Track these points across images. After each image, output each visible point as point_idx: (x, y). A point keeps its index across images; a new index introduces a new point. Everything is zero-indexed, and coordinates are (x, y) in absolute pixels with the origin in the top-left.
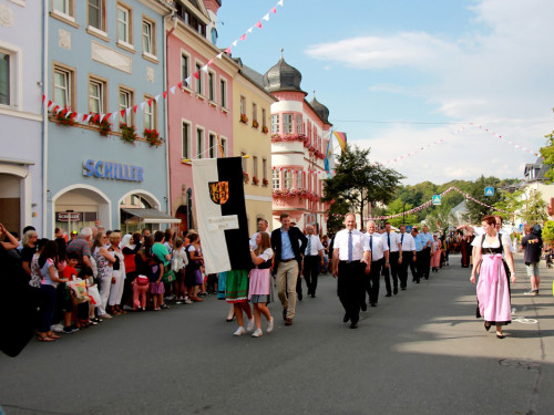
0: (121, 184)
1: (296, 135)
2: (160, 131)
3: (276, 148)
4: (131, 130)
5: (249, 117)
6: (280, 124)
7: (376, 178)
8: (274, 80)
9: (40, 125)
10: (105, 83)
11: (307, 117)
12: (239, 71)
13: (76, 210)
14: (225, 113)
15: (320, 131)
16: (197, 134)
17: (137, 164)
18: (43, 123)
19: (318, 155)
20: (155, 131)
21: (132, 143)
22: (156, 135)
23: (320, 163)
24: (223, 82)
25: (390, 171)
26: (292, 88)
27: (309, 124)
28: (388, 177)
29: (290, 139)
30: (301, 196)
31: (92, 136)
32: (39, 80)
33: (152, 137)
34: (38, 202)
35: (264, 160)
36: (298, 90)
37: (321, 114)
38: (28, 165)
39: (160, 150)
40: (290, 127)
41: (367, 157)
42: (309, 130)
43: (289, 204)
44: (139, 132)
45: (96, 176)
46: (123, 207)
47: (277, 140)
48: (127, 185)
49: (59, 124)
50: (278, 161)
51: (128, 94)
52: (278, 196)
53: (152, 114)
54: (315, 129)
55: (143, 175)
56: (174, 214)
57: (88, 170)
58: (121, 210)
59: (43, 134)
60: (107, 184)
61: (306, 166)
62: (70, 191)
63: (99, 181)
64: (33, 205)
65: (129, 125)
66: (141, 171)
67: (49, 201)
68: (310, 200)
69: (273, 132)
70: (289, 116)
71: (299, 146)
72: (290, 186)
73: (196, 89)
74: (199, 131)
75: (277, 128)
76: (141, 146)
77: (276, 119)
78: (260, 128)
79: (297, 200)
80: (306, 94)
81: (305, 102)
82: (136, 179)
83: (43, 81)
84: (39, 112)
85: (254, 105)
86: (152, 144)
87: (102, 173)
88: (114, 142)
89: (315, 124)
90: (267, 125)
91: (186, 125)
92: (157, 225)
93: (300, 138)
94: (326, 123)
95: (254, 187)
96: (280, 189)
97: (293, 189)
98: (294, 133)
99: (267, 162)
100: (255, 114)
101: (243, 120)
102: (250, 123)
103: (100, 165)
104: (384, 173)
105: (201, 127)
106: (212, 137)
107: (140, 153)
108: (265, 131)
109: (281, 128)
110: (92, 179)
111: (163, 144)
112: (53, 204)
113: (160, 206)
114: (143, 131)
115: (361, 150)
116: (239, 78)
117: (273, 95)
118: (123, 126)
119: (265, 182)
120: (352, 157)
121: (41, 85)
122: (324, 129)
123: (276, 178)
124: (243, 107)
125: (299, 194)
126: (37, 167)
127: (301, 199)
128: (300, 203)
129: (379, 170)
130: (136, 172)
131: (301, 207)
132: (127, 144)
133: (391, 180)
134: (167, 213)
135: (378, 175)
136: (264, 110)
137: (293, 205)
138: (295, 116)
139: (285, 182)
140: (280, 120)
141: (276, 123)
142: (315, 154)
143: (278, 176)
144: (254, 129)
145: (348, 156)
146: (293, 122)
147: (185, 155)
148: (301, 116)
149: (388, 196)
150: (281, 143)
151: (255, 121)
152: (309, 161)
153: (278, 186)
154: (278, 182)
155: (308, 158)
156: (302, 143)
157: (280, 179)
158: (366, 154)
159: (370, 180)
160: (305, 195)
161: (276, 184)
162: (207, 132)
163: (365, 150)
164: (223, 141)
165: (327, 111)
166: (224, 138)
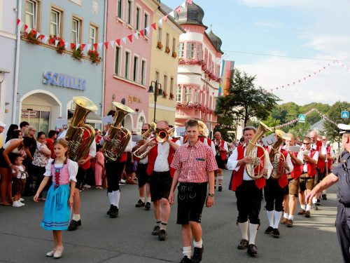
0: (69, 91)
1: (196, 60)
2: (100, 56)
3: (182, 69)
5: (164, 44)
6: (185, 51)
7: (258, 99)
8: (182, 15)
9: (14, 42)
10: (62, 12)
11: (206, 47)
12: (159, 8)
13: (35, 109)
14: (146, 40)
15: (214, 58)
16: (125, 55)
17: (82, 77)
18: (16, 41)
19: (211, 76)
20: (96, 52)
21: (79, 60)
22: (97, 55)
23: (213, 83)
24: (146, 16)
25: (270, 95)
26: (197, 23)
27: (206, 51)
28: (268, 99)
29: (192, 63)
30: (197, 108)
31: (51, 53)
32: (15, 7)
33: (94, 57)
34: (10, 102)
35: (172, 79)
36: (201, 24)
37: (216, 44)
38: (4, 72)
39: (99, 67)
40: (192, 53)
41: (253, 82)
42: (206, 56)
43: (187, 114)
44: (85, 52)
45: (52, 85)
46: (70, 109)
47: (182, 63)
48: (74, 92)
49: (28, 42)
50: (182, 80)
51: (78, 22)
52: (179, 107)
53: (94, 39)
54: (210, 56)
55: (86, 86)
57: (47, 79)
58: (69, 111)
59: (16, 49)
60: (59, 91)
61: (202, 84)
62: (33, 95)
63: (54, 89)
64: (7, 104)
66: (84, 82)
67: (18, 101)
68: (203, 112)
69: (179, 56)
70: (192, 45)
71: (198, 69)
72: (189, 100)
73: (127, 21)
74: (127, 54)
75: (183, 54)
76: (86, 62)
77: (182, 45)
78: (171, 53)
79: (193, 111)
80: (206, 28)
81: (205, 34)
82: (81, 88)
83: (18, 8)
84: (14, 32)
85: (168, 35)
86: (94, 62)
87: (58, 82)
88: (67, 58)
89: (211, 52)
90: (176, 51)
91: (118, 49)
93: (199, 63)
94: (219, 52)
95: (163, 100)
96: (181, 102)
97: (191, 102)
98: (195, 58)
99: (174, 80)
100: (167, 42)
101: (159, 47)
102: (164, 49)
103: (56, 76)
104: (265, 96)
105: (128, 51)
106: (136, 58)
108: (174, 55)
109: (185, 54)
110: (49, 87)
111: (101, 63)
112: (21, 104)
114: (87, 51)
115: (248, 76)
116: (158, 13)
117: (182, 27)
118: (73, 46)
119: (172, 96)
120: (241, 81)
121: (16, 10)
122: (217, 56)
123: (178, 93)
124: (160, 36)
125: (196, 107)
126: (11, 75)
127: (196, 111)
128: (196, 114)
129: (261, 93)
130: (81, 84)
131: (196, 117)
132: (76, 61)
133: (270, 101)
134: (101, 116)
135: (260, 97)
136: (174, 39)
137: (190, 115)
138: (197, 44)
139: (186, 96)
140: (185, 48)
141: (181, 50)
142: (209, 76)
143: (180, 92)
144: (166, 54)
145: (238, 80)
146: (195, 49)
147: (117, 72)
148: (202, 45)
149: (267, 113)
150: (184, 66)
151: (167, 48)
152: (204, 81)
153: (179, 100)
154: (180, 96)
155: (204, 79)
156: (201, 67)
157: (181, 94)
158: (252, 80)
159: (253, 100)
160: (200, 108)
161: (178, 98)
162: (132, 55)
163: (252, 77)
164: (143, 62)
165: (220, 42)
166: (145, 60)
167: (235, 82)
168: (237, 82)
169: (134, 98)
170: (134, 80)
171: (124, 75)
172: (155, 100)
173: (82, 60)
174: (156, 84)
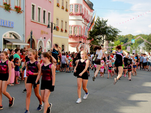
0: (4, 28)
1: (79, 13)
2: (22, 9)
3: (71, 18)
4: (9, 6)
5: (61, 5)
7: (109, 31)
11: (84, 6)
14: (50, 2)
15: (89, 12)
16: (38, 10)
17: (11, 20)
19: (88, 21)
20: (20, 7)
21: (9, 11)
22: (20, 9)
23: (88, 24)
25: (115, 29)
27: (85, 9)
28: (114, 31)
29: (77, 15)
30: (80, 37)
33: (18, 9)
35: (66, 22)
37: (90, 6)
39: (21, 15)
40: (77, 10)
41: (106, 23)
42: (85, 11)
43: (75, 40)
44: (12, 7)
46: (5, 37)
47: (72, 15)
48: (6, 28)
50: (72, 23)
52: (71, 37)
54: (87, 11)
55: (14, 25)
56: (27, 42)
58: (4, 39)
61: (83, 26)
65: (8, 4)
66: (13, 23)
68: (84, 39)
69: (70, 11)
70: (77, 6)
71: (80, 17)
72: (76, 33)
74: (39, 9)
75: (72, 10)
76: (13, 13)
78: (65, 9)
79: (78, 39)
82: (11, 26)
86: (18, 12)
88: (1, 10)
89: (87, 9)
90: (68, 8)
91: (33, 6)
92: (20, 46)
93: (81, 14)
94: (92, 9)
95: (61, 33)
96: (72, 34)
97: (77, 34)
98: (78, 12)
100: (63, 3)
101: (58, 6)
102: (61, 7)
104: (113, 30)
105: (40, 7)
106: (44, 12)
107: (12, 15)
108: (67, 10)
109: (73, 10)
111: (23, 13)
113: (21, 38)
114: (14, 7)
115: (104, 20)
118: (5, 4)
119: (66, 31)
120: (100, 23)
122: (91, 11)
124: (58, 0)
125: (79, 37)
127: (80, 38)
128: (80, 40)
129: (111, 28)
130: (11, 24)
132: (7, 12)
133: (115, 32)
134: (24, 41)
136: (67, 2)
137: (77, 41)
138: (79, 5)
139: (74, 31)
140: (74, 7)
141: (72, 8)
142: (87, 21)
143: (71, 29)
144: (62, 9)
146: (79, 8)
147: (33, 18)
148: (82, 5)
149: (114, 38)
150: (73, 16)
151: (63, 6)
152: (84, 24)
153: (71, 33)
154: (71, 31)
155: (84, 22)
156: (82, 17)
157: (72, 30)
158: (106, 22)
159: (107, 32)
160: (82, 37)
161: (71, 32)
162: (42, 9)
163: (106, 20)
164: (49, 14)
165: (93, 5)
166: (50, 12)
167: (97, 23)
168: (98, 23)
169: (44, 32)
170: (44, 23)
171: (38, 20)
172: (52, 32)
173: (10, 11)
174: (52, 24)
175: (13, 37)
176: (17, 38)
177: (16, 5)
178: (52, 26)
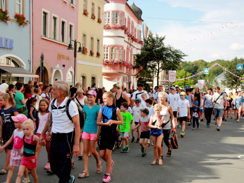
1: (120, 26)
2: (27, 19)
3: (106, 33)
4: (5, 13)
5: (89, 12)
6: (110, 18)
7: (168, 55)
11: (128, 15)
14: (73, 8)
15: (136, 24)
16: (53, 20)
17: (9, 37)
19: (133, 39)
20: (23, 15)
21: (6, 22)
22: (23, 18)
23: (134, 44)
25: (177, 51)
27: (129, 19)
28: (176, 55)
29: (116, 28)
30: (121, 64)
33: (20, 20)
35: (98, 41)
37: (137, 14)
39: (26, 29)
40: (116, 20)
41: (163, 41)
42: (129, 23)
43: (114, 69)
44: (11, 15)
47: (108, 28)
48: (2, 50)
50: (107, 42)
52: (107, 64)
53: (21, 4)
54: (133, 23)
55: (14, 45)
56: (35, 71)
61: (125, 46)
65: (4, 10)
66: (11, 41)
68: (127, 67)
69: (105, 22)
70: (116, 13)
71: (121, 33)
72: (115, 58)
74: (55, 18)
75: (108, 20)
76: (12, 25)
77: (107, 15)
78: (96, 20)
79: (118, 67)
81: (127, 5)
82: (8, 47)
85: (93, 4)
86: (21, 24)
89: (133, 19)
90: (101, 18)
91: (45, 14)
92: (23, 78)
93: (122, 28)
94: (140, 19)
95: (91, 57)
96: (108, 59)
97: (116, 60)
98: (118, 24)
99: (100, 42)
100: (93, 10)
101: (85, 14)
102: (90, 15)
104: (173, 52)
105: (56, 16)
106: (63, 23)
108: (99, 21)
109: (110, 21)
111: (29, 25)
113: (25, 66)
114: (14, 15)
115: (159, 37)
119: (98, 55)
120: (153, 41)
122: (138, 23)
123: (106, 53)
124: (85, 5)
125: (120, 63)
127: (121, 66)
128: (121, 69)
129: (170, 50)
130: (8, 42)
131: (121, 71)
132: (2, 23)
133: (177, 57)
134: (30, 71)
135: (169, 53)
136: (99, 8)
137: (116, 70)
138: (120, 13)
139: (112, 55)
140: (111, 15)
141: (107, 17)
142: (132, 39)
143: (107, 51)
144: (92, 20)
145: (151, 40)
146: (118, 17)
147: (45, 33)
148: (124, 13)
149: (175, 66)
150: (110, 30)
151: (93, 15)
152: (128, 43)
153: (107, 58)
154: (107, 55)
155: (127, 41)
156: (123, 31)
157: (108, 53)
158: (163, 39)
159: (164, 56)
160: (124, 64)
161: (106, 56)
162: (60, 19)
163: (163, 37)
164: (71, 26)
165: (141, 12)
166: (72, 24)
168: (150, 42)
169: (63, 56)
170: (63, 41)
171: (52, 37)
172: (75, 56)
173: (8, 22)
174: (75, 43)
175: (12, 65)
176: (18, 66)
177: (17, 12)
178: (75, 46)
